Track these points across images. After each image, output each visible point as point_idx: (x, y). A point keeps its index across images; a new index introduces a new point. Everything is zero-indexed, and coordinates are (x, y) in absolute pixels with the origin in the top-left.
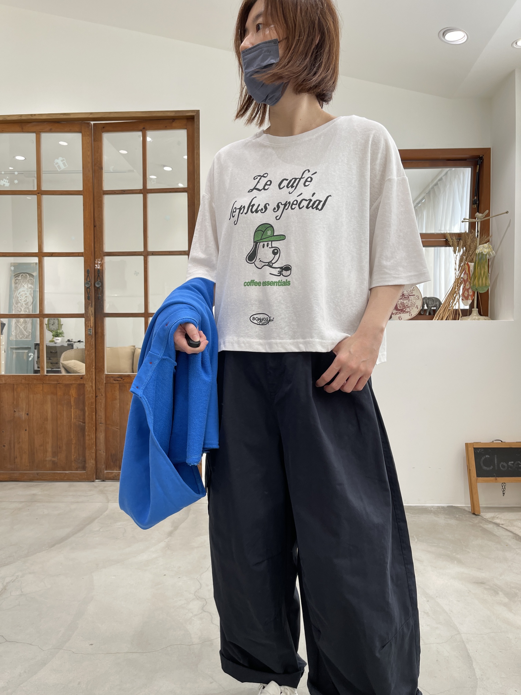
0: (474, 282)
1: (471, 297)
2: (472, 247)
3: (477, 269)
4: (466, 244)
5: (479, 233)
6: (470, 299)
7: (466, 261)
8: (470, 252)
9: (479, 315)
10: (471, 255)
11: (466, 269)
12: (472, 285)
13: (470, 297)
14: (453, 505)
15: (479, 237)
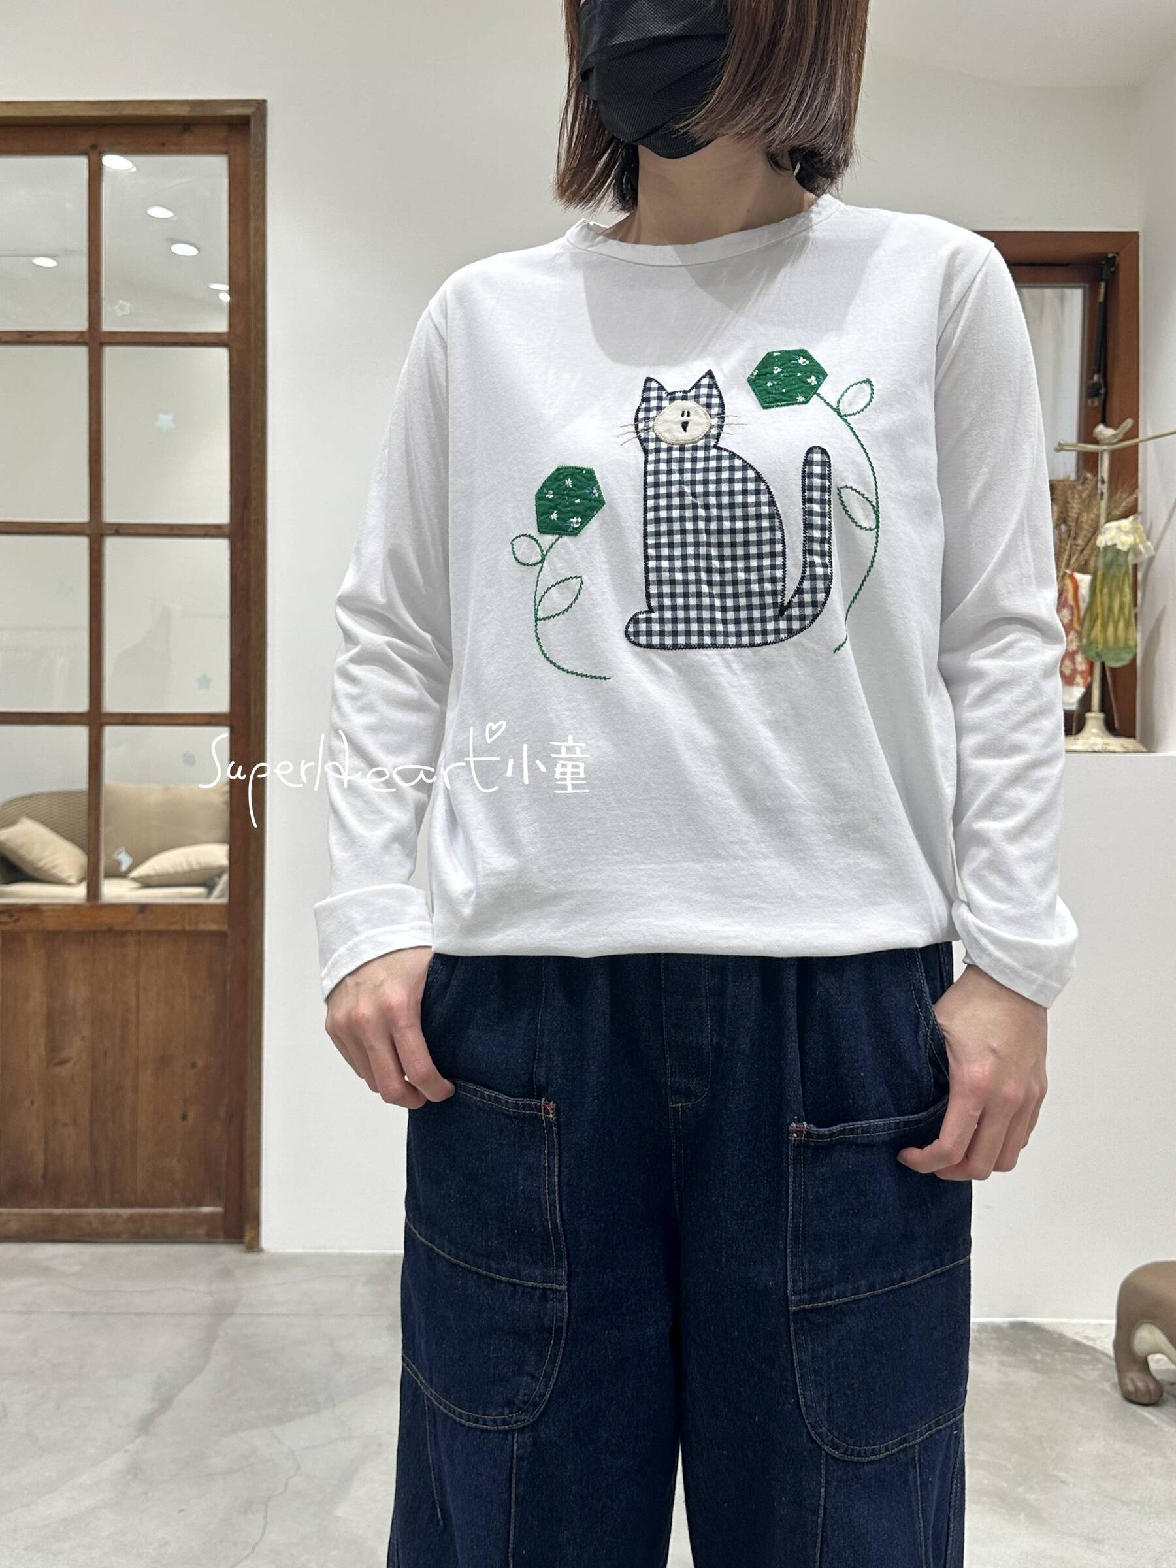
0: (1089, 635)
1: (1084, 678)
2: (1086, 526)
3: (1101, 591)
4: (1068, 516)
5: (1106, 486)
6: (1078, 684)
7: (1067, 566)
8: (1080, 541)
9: (1107, 733)
10: (1082, 551)
11: (1067, 591)
12: (1085, 641)
13: (1079, 679)
14: (1029, 1320)
15: (1106, 496)
